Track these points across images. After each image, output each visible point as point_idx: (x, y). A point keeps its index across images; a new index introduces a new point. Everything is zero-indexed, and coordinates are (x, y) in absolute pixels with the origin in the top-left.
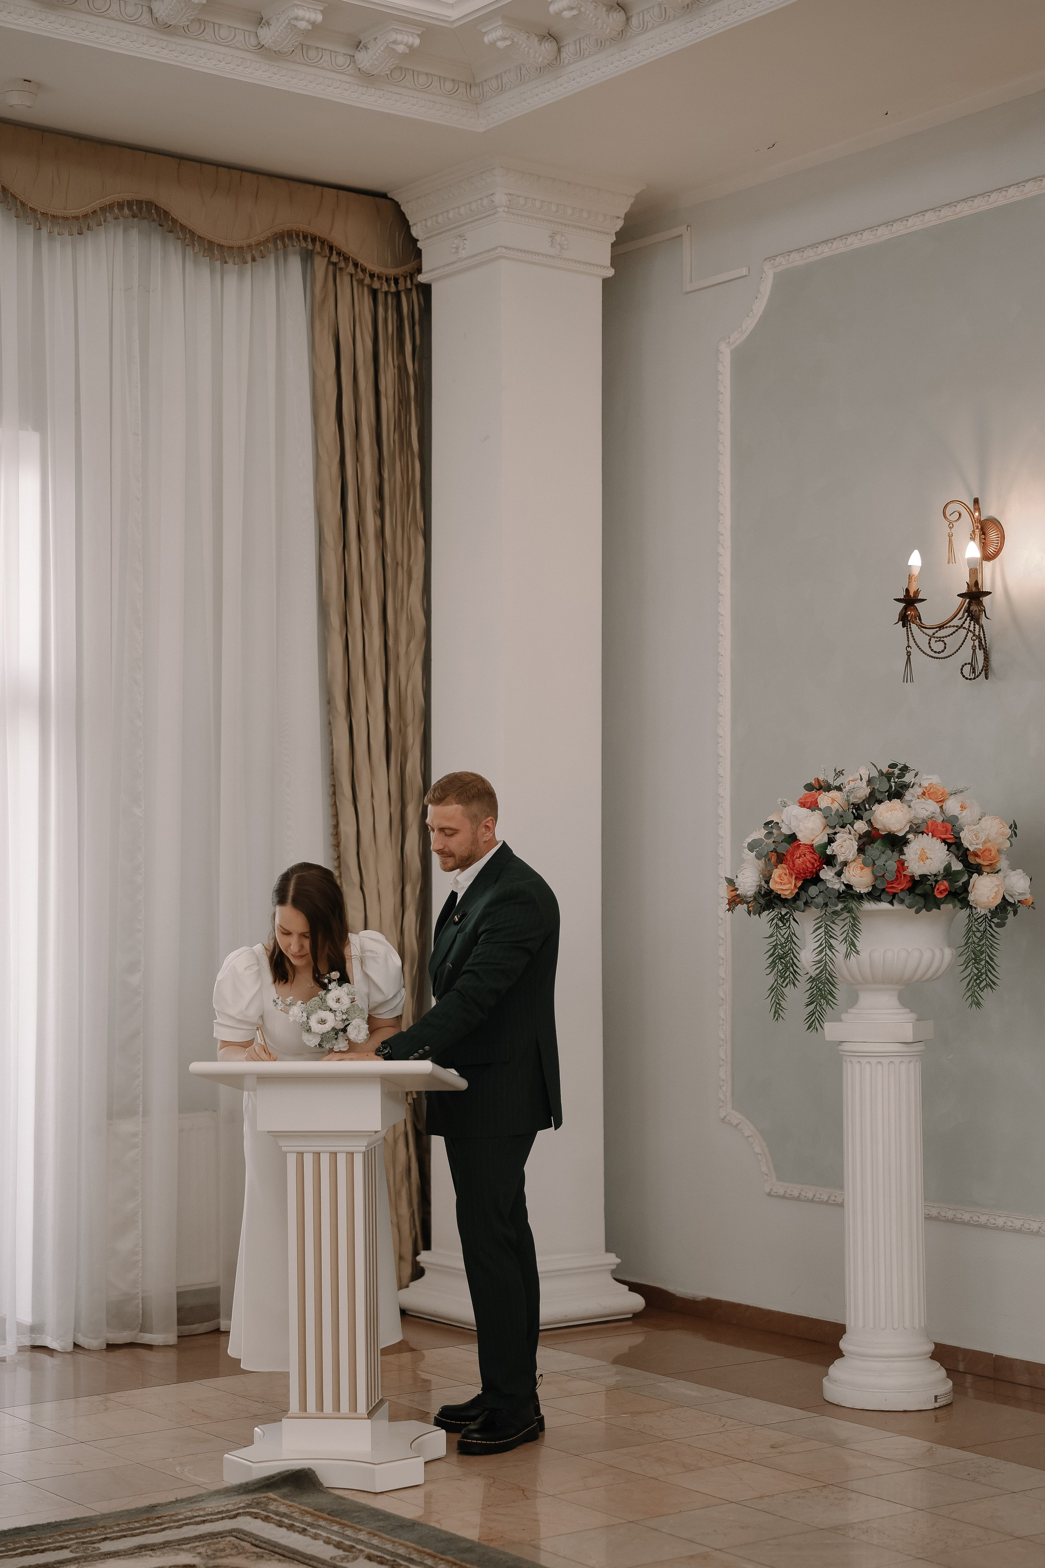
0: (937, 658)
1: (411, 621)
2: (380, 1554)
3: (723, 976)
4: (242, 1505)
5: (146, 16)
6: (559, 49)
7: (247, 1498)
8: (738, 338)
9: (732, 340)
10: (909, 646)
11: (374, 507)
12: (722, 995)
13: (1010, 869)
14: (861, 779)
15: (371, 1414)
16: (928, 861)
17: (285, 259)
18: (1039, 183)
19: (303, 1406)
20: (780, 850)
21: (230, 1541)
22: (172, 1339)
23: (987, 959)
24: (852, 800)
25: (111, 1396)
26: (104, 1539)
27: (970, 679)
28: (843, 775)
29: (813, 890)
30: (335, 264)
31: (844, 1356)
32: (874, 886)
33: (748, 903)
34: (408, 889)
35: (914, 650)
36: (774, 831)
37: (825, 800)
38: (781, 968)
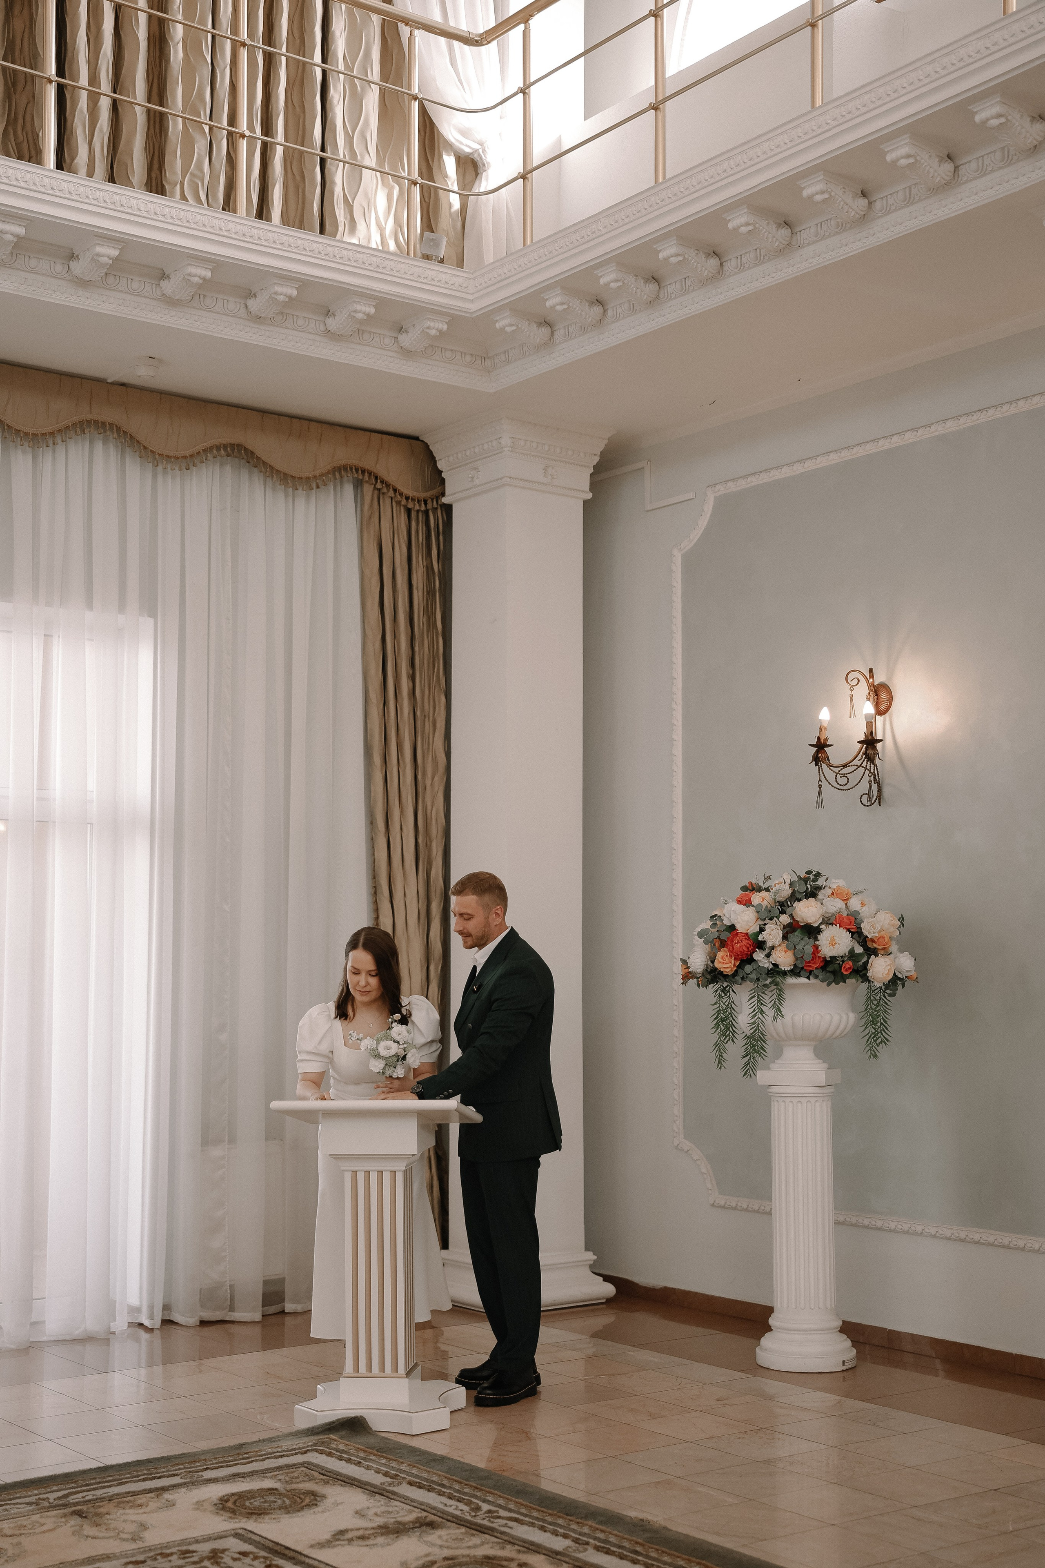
0: (842, 790)
1: (435, 761)
2: (418, 1481)
3: (677, 1035)
4: (310, 1444)
5: (243, 310)
6: (552, 332)
7: (314, 1439)
8: (687, 545)
9: (682, 547)
10: (820, 781)
11: (408, 673)
12: (676, 1049)
13: (899, 952)
14: (785, 883)
15: (408, 1374)
16: (836, 946)
17: (341, 487)
18: (915, 433)
19: (356, 1368)
20: (722, 937)
21: (302, 1471)
22: (258, 1317)
23: (882, 1021)
24: (778, 899)
25: (203, 1361)
26: (206, 1469)
27: (867, 806)
28: (770, 879)
29: (748, 968)
30: (379, 490)
31: (772, 1330)
32: (795, 965)
33: (697, 978)
34: (432, 968)
35: (824, 784)
36: (718, 922)
37: (757, 898)
38: (723, 1028)
